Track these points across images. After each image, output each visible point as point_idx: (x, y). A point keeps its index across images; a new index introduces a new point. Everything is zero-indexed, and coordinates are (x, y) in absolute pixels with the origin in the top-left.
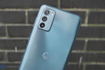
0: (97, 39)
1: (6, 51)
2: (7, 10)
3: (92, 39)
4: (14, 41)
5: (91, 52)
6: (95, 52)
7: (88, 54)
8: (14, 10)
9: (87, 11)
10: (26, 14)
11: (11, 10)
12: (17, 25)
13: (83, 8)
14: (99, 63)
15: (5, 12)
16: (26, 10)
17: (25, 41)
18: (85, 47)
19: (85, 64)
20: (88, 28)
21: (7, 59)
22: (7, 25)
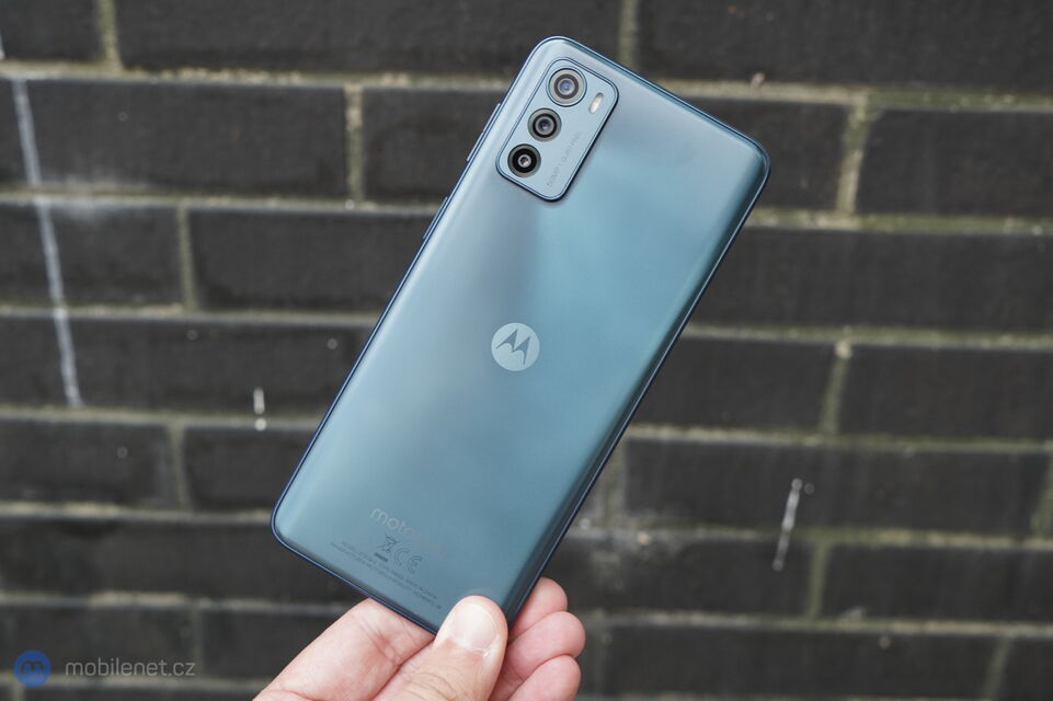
0: (933, 340)
1: (178, 423)
2: (190, 76)
3: (889, 338)
4: (246, 334)
5: (874, 444)
6: (909, 447)
7: (849, 461)
8: (257, 79)
9: (859, 103)
10: (354, 115)
11: (224, 78)
12: (273, 204)
13: (823, 76)
14: (936, 540)
15: (173, 90)
16: (354, 87)
17: (333, 344)
18: (832, 402)
19: (822, 543)
20: (862, 242)
21: (182, 490)
22: (185, 204)
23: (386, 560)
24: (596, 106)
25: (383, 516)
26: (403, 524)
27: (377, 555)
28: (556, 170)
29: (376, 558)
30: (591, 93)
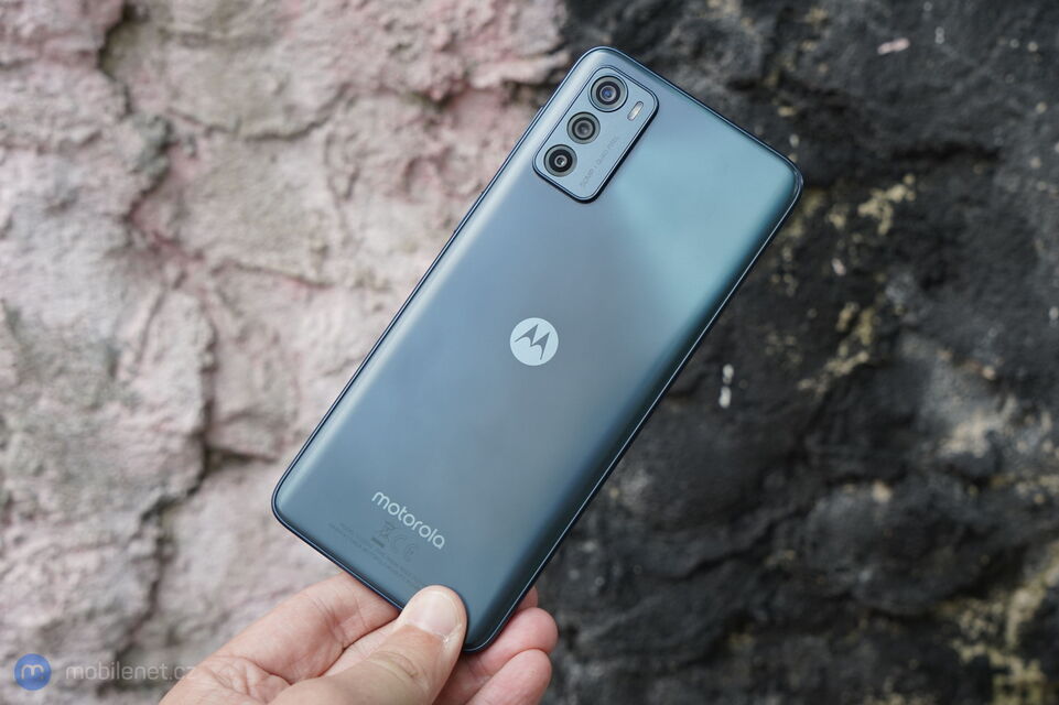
23: (382, 545)
24: (635, 112)
25: (385, 500)
26: (404, 510)
27: (374, 539)
28: (591, 172)
29: (372, 542)
30: (632, 101)
